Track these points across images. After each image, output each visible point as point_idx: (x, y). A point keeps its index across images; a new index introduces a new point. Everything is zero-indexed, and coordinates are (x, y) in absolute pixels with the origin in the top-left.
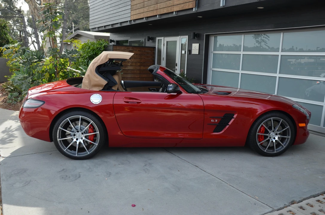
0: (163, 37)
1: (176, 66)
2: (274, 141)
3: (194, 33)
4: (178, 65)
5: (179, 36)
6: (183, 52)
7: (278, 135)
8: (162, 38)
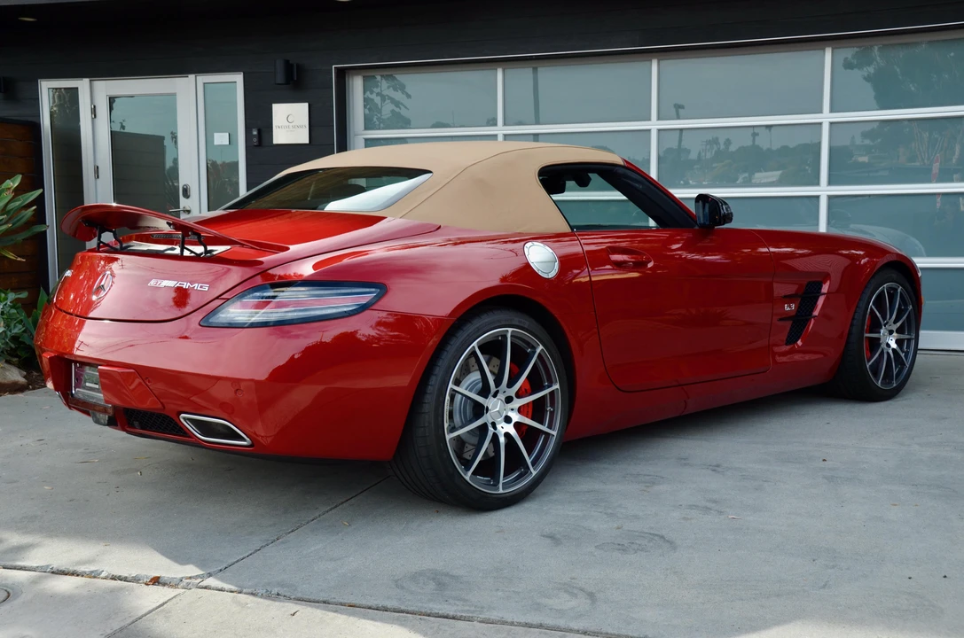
0: (86, 81)
1: (182, 199)
2: (890, 351)
3: (287, 63)
4: (194, 192)
5: (192, 77)
6: (221, 139)
7: (895, 334)
8: (82, 85)
